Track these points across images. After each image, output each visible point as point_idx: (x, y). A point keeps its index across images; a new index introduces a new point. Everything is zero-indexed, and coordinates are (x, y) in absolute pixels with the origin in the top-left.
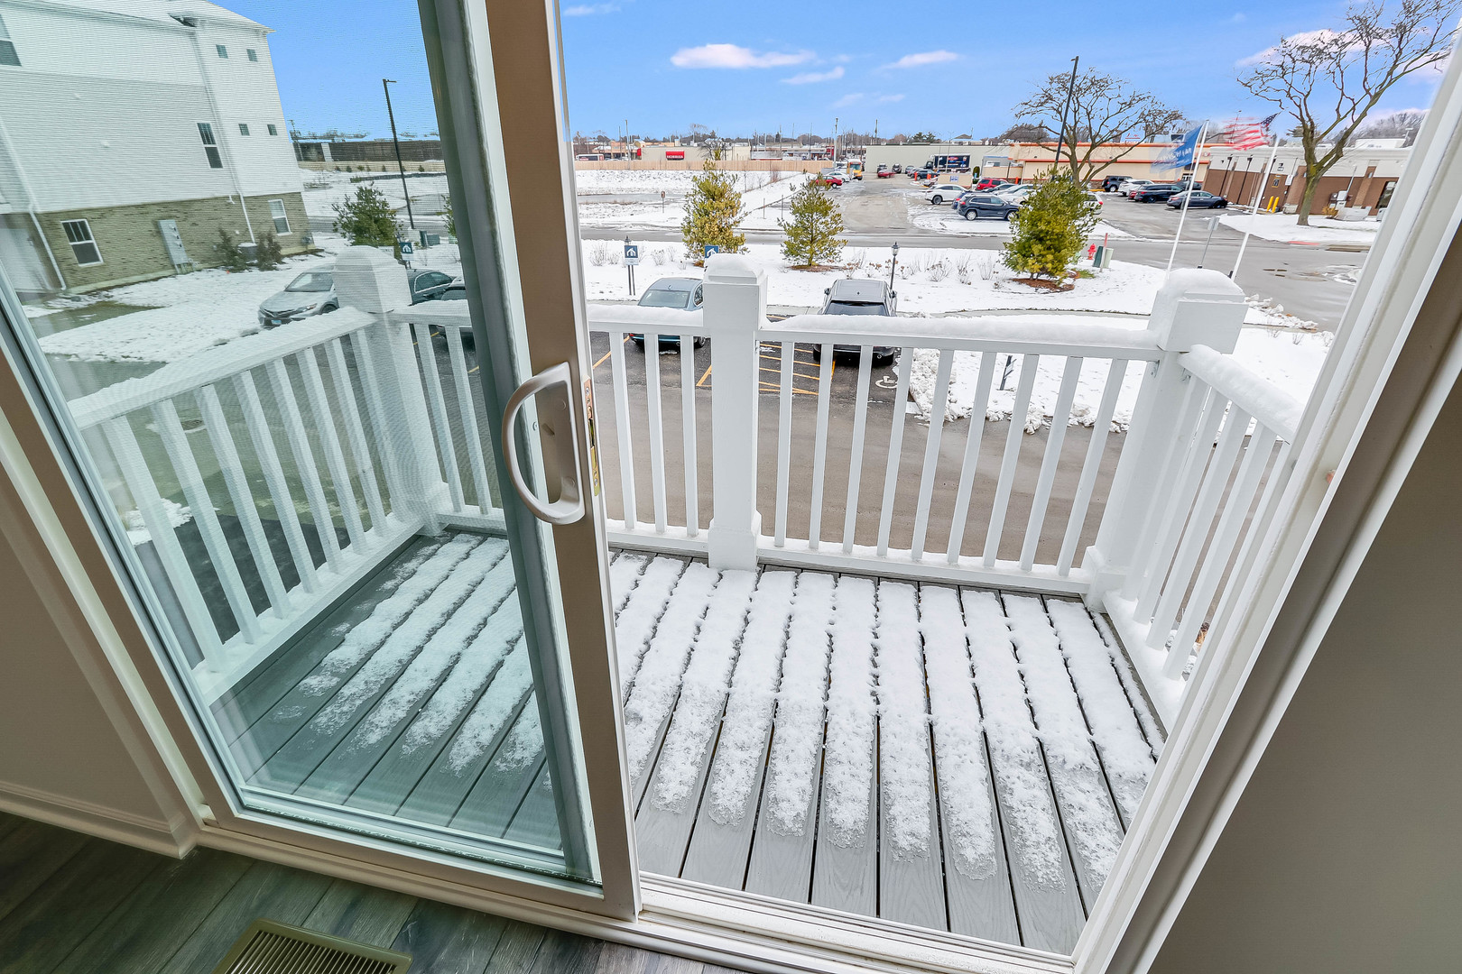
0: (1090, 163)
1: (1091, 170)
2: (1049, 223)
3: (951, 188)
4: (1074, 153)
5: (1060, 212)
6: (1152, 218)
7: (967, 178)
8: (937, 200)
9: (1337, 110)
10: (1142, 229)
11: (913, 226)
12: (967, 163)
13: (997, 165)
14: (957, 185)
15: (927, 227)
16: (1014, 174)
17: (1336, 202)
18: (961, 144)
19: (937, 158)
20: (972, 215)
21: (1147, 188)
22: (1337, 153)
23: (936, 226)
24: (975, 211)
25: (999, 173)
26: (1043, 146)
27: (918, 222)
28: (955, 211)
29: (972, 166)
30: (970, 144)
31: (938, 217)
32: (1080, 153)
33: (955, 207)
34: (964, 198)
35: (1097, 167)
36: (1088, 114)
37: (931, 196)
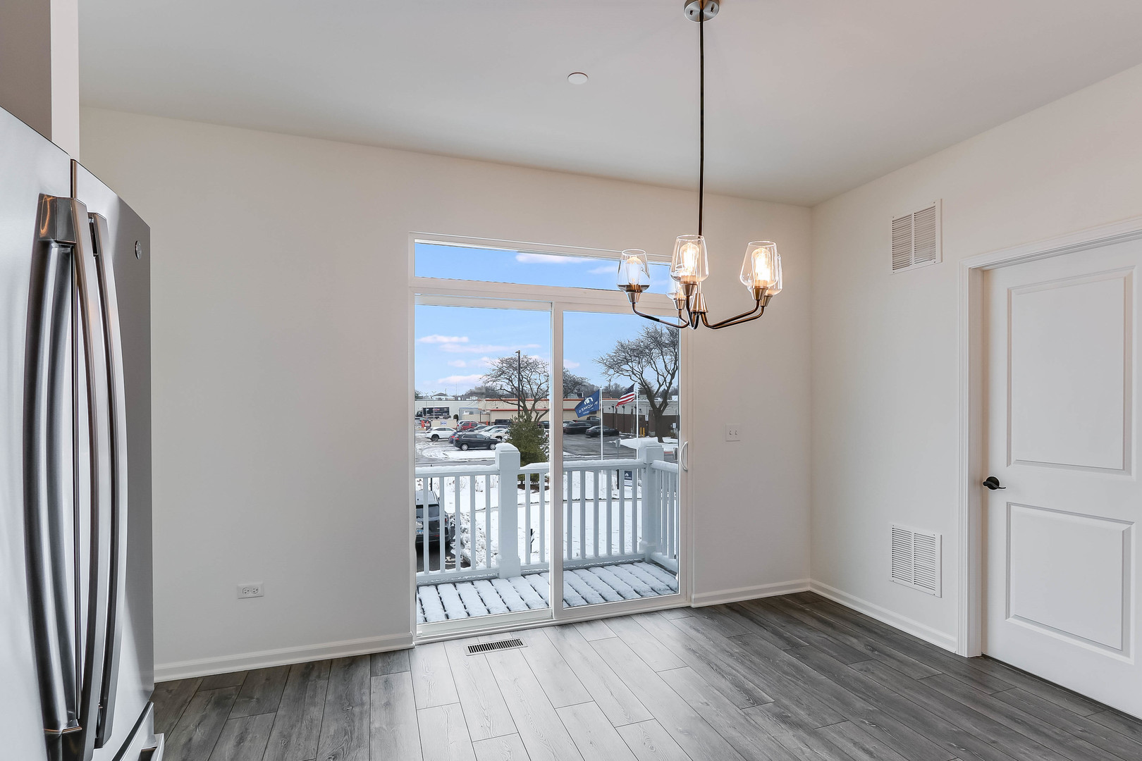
0: (536, 411)
1: (537, 415)
2: (526, 447)
3: (444, 429)
4: (525, 405)
5: (531, 441)
6: (580, 443)
7: (451, 423)
8: (435, 438)
9: (658, 381)
10: (577, 450)
11: (423, 457)
12: (448, 412)
13: (471, 413)
14: (447, 428)
15: (434, 457)
16: (484, 419)
17: (673, 429)
18: (440, 399)
19: (424, 409)
20: (465, 447)
21: (571, 425)
22: (665, 404)
23: (441, 456)
24: (466, 444)
25: (475, 418)
26: (504, 401)
27: (426, 454)
28: (452, 445)
29: (452, 414)
30: (446, 400)
31: (440, 449)
32: (529, 405)
33: (452, 442)
34: (457, 436)
35: (541, 413)
36: (529, 382)
37: (430, 435)
